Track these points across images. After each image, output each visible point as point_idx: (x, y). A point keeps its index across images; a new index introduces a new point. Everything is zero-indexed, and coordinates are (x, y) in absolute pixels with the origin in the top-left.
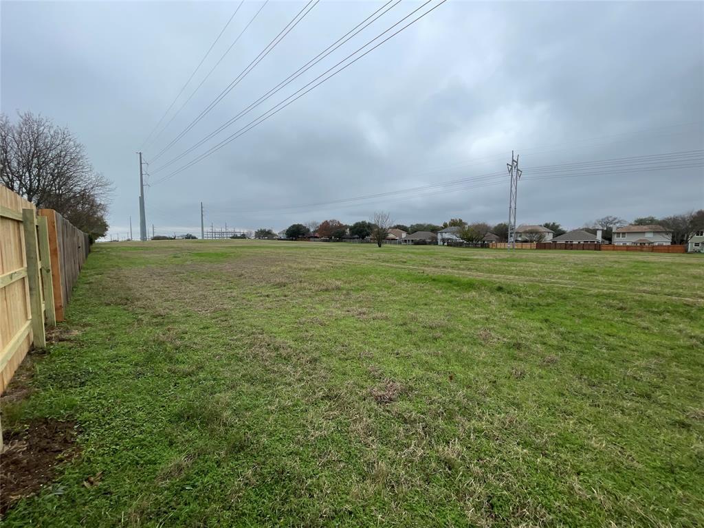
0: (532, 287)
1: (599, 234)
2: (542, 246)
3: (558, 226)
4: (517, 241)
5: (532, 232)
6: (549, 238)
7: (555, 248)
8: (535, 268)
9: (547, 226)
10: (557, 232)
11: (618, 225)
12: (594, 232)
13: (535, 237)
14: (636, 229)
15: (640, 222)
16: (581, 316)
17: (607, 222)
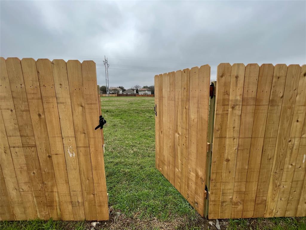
0: (116, 109)
1: (135, 90)
2: (119, 95)
3: (123, 88)
4: (110, 93)
5: (115, 90)
6: (121, 92)
7: (123, 96)
8: (117, 103)
9: (120, 87)
10: (124, 90)
11: (139, 88)
12: (133, 90)
13: (116, 92)
14: (144, 89)
15: (144, 87)
17: (137, 87)
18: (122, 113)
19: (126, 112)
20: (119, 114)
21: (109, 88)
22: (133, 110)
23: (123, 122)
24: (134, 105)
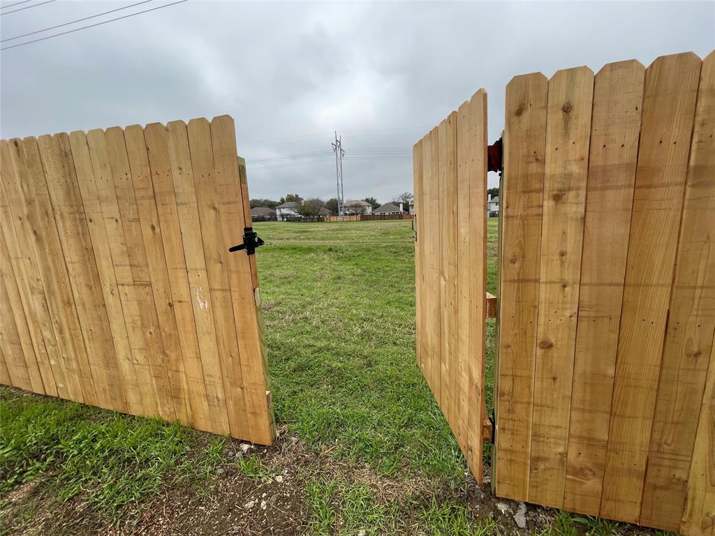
0: (350, 246)
1: (401, 205)
2: (365, 218)
3: (375, 201)
4: (346, 214)
5: (357, 206)
6: (369, 211)
7: (374, 219)
8: (354, 233)
9: (367, 200)
10: (375, 206)
11: (412, 199)
12: (397, 204)
13: (359, 210)
16: (376, 259)
17: (405, 197)
18: (360, 253)
19: (368, 250)
20: (354, 256)
21: (345, 202)
22: (385, 247)
23: (359, 271)
24: (391, 237)
